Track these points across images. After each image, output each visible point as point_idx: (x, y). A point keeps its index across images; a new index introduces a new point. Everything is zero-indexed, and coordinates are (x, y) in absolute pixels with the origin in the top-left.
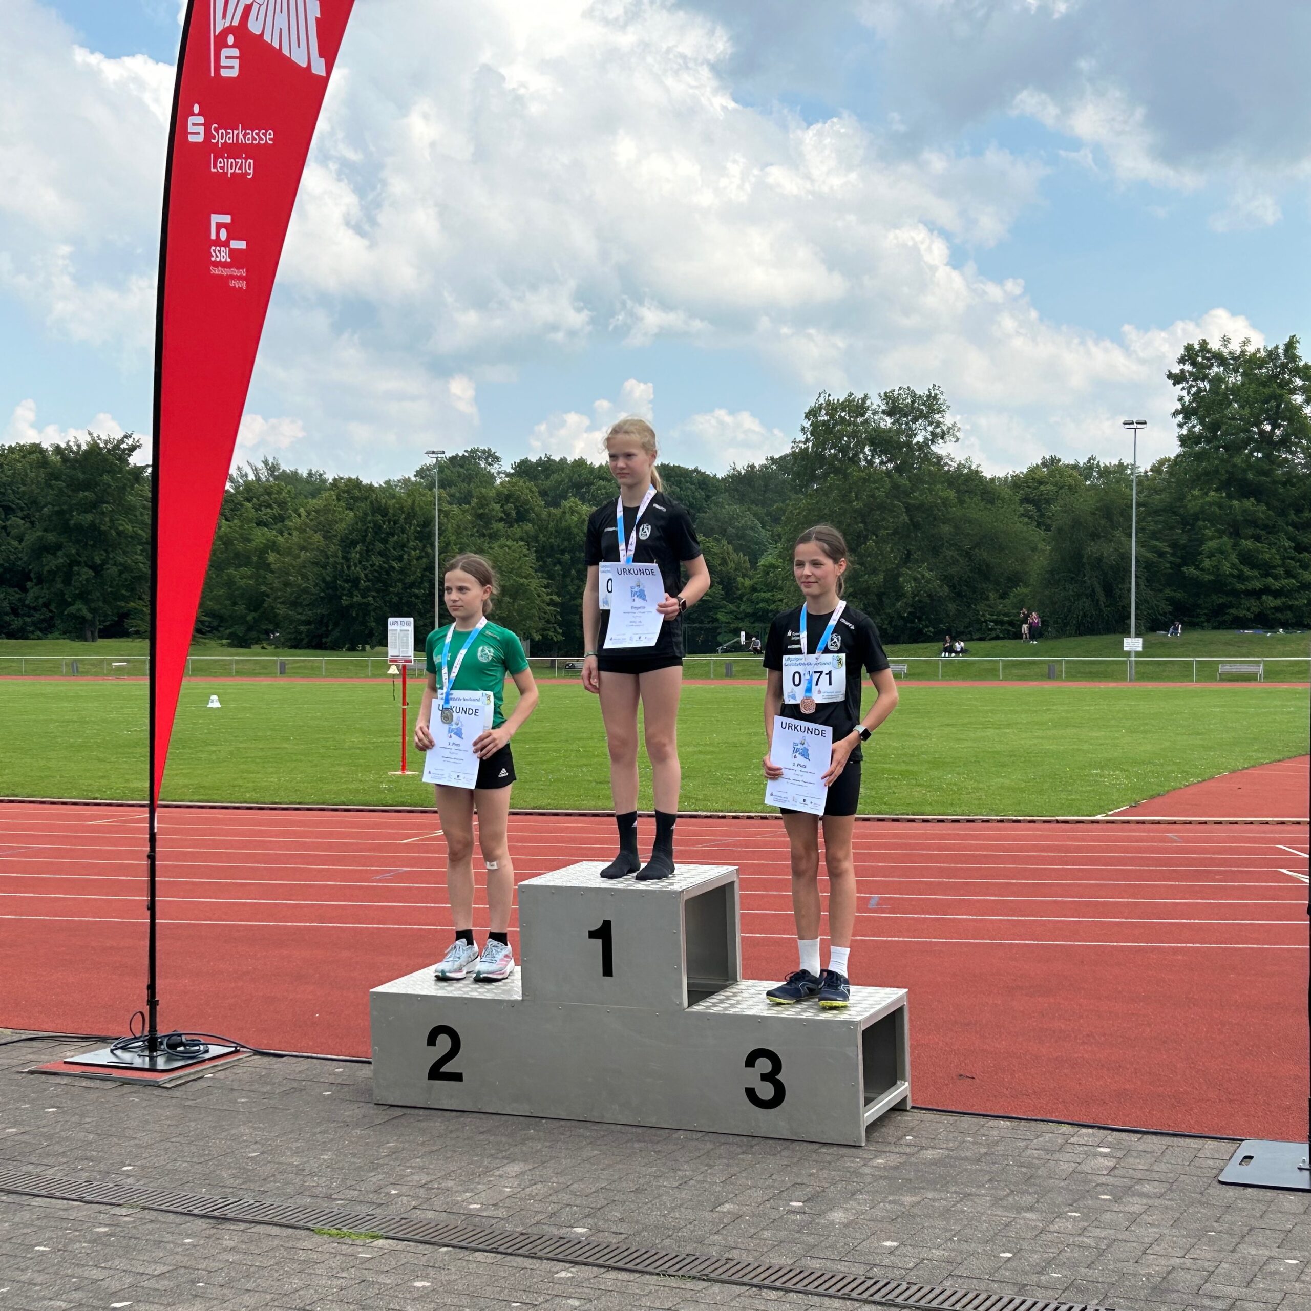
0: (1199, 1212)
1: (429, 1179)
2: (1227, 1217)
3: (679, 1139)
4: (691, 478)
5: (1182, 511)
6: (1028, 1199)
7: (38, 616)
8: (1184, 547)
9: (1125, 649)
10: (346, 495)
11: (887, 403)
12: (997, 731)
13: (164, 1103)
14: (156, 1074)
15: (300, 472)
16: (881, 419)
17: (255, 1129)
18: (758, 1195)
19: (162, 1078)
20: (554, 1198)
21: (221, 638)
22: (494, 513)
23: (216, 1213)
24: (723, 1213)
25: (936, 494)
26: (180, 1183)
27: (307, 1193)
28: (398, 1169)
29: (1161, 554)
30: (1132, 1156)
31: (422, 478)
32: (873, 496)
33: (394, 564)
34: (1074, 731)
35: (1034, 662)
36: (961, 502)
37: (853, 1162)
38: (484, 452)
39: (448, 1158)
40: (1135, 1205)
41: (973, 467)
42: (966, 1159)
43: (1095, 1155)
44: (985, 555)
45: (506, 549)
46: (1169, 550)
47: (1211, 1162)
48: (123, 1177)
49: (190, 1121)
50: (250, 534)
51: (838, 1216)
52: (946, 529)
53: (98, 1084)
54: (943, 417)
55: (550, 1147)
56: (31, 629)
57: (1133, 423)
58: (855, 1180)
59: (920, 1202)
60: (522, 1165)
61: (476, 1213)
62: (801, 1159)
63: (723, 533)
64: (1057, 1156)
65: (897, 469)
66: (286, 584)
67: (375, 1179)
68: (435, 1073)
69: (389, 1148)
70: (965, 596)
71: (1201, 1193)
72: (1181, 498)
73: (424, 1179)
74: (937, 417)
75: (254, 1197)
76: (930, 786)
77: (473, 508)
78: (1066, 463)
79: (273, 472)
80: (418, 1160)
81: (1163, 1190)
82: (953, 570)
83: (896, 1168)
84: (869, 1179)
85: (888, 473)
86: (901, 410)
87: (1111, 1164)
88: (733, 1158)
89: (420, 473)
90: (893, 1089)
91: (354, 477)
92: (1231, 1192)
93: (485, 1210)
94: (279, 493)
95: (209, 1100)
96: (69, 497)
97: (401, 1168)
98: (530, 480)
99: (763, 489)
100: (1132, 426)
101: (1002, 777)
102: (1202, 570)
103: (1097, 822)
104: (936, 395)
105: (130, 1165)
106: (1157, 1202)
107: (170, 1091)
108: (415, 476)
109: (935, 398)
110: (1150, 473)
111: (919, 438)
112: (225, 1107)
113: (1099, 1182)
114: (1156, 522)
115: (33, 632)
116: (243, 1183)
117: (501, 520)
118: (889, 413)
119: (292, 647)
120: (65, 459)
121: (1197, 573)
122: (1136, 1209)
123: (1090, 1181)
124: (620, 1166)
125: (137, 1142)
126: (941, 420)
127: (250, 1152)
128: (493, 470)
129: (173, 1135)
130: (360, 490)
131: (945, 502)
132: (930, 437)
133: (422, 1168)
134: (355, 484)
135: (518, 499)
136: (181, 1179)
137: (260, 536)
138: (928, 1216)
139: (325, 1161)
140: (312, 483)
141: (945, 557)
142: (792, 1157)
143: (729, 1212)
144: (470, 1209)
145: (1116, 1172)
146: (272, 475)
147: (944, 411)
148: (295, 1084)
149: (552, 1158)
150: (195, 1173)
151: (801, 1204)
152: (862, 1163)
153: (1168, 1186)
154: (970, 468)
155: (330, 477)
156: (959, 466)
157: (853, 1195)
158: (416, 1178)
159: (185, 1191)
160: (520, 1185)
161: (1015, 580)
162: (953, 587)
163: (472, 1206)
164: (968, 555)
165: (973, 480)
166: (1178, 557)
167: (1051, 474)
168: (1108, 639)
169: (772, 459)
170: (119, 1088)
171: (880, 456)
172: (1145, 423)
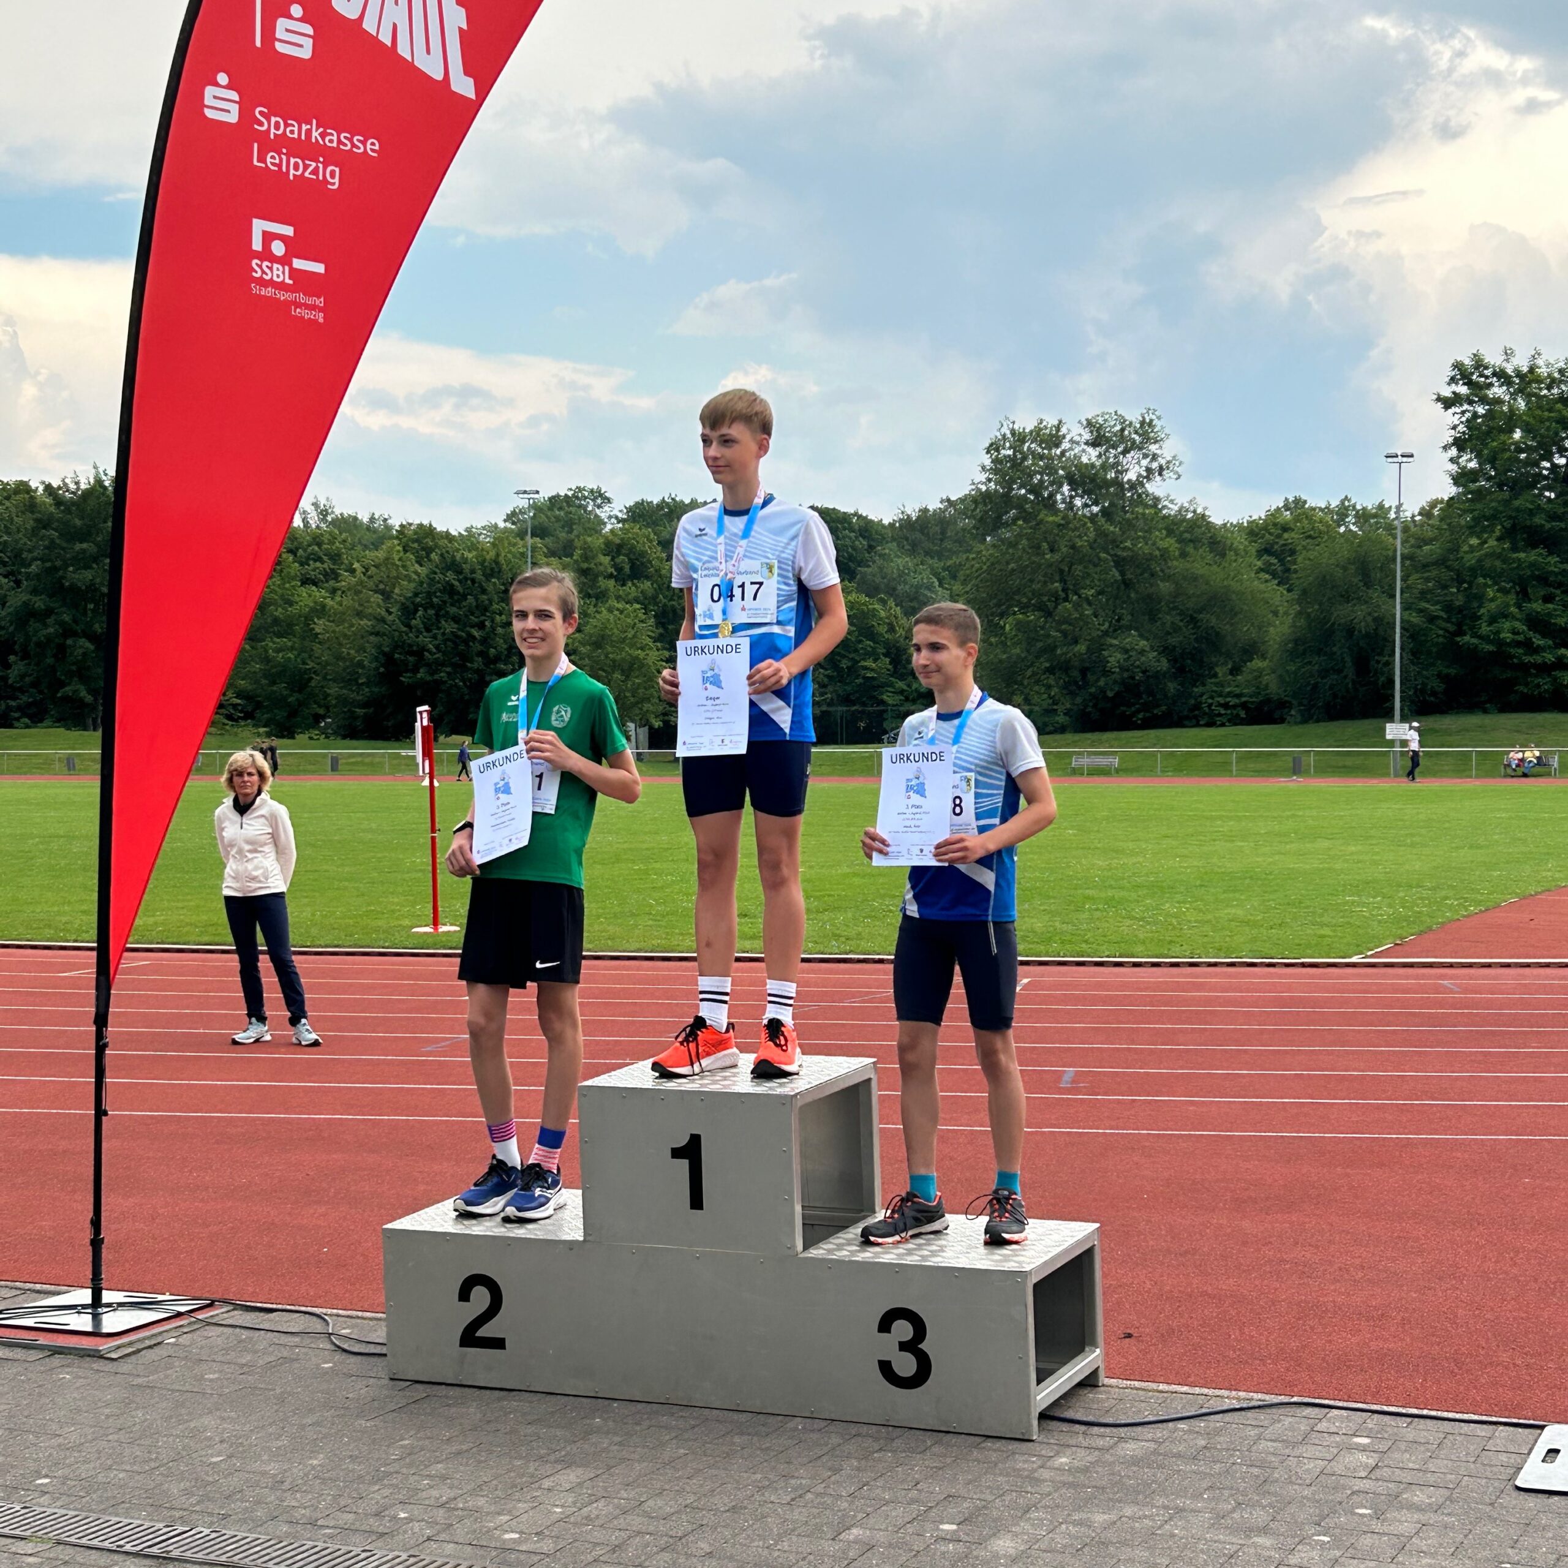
0: (1489, 1533)
1: (452, 1495)
2: (1526, 1541)
3: (796, 1429)
4: (850, 523)
5: (1456, 565)
6: (1260, 1516)
7: (24, 699)
8: (1460, 610)
9: (1388, 737)
10: (416, 545)
11: (1091, 432)
12: (1228, 845)
13: (103, 1381)
14: (98, 1339)
15: (360, 517)
16: (1084, 451)
17: (223, 1419)
18: (898, 1513)
19: (104, 1346)
20: (621, 1522)
21: (256, 726)
22: (601, 568)
23: (155, 1550)
24: (849, 1542)
25: (1154, 544)
26: (112, 1502)
27: (285, 1517)
28: (412, 1479)
29: (1432, 619)
30: (1399, 1449)
31: (513, 523)
32: (1073, 547)
33: (475, 633)
34: (1326, 844)
35: (1275, 753)
36: (1184, 555)
37: (1025, 1461)
38: (592, 491)
39: (480, 1462)
40: (1404, 1523)
41: (1199, 511)
42: (1179, 1456)
43: (1351, 1448)
44: (1214, 621)
45: (616, 612)
46: (1443, 614)
47: (1503, 1457)
48: (36, 1494)
49: (136, 1409)
50: (293, 595)
51: (1005, 1545)
52: (1165, 587)
53: (19, 1353)
54: (1161, 447)
55: (620, 1444)
56: (17, 715)
57: (1397, 456)
58: (1029, 1489)
59: (1115, 1523)
60: (580, 1471)
61: (512, 1546)
62: (957, 1458)
63: (892, 591)
64: (1301, 1450)
65: (1105, 512)
66: (339, 657)
67: (378, 1495)
68: (470, 1338)
69: (402, 1447)
70: (1190, 671)
71: (1492, 1504)
72: (1456, 549)
73: (446, 1494)
74: (1153, 448)
75: (212, 1523)
76: (1142, 919)
77: (576, 562)
78: (1313, 505)
79: (325, 516)
80: (440, 1466)
81: (1441, 1500)
82: (1173, 640)
83: (1085, 1470)
84: (1046, 1488)
85: (1093, 517)
86: (1108, 440)
87: (1371, 1462)
88: (866, 1458)
89: (511, 517)
90: (1079, 1358)
91: (426, 522)
92: (1532, 1501)
93: (526, 1540)
94: (331, 543)
95: (167, 1377)
96: (63, 549)
97: (416, 1478)
98: (648, 526)
99: (939, 537)
100: (1395, 460)
101: (1233, 906)
102: (1480, 637)
103: (1354, 965)
104: (1151, 421)
105: (46, 1476)
106: (1433, 1518)
107: (115, 1363)
108: (505, 521)
109: (1150, 424)
110: (1418, 518)
111: (1131, 476)
112: (188, 1387)
113: (1356, 1488)
114: (1428, 580)
115: (18, 719)
116: (198, 1503)
117: (611, 576)
118: (1094, 444)
119: (344, 737)
120: (59, 502)
121: (1475, 641)
122: (1407, 1528)
123: (1344, 1488)
124: (714, 1472)
125: (61, 1440)
126: (1158, 452)
127: (212, 1456)
128: (603, 514)
129: (111, 1431)
130: (433, 539)
131: (1165, 555)
132: (1145, 474)
133: (444, 1478)
134: (426, 533)
135: (632, 549)
136: (114, 1497)
137: (307, 597)
138: (1124, 1543)
139: (313, 1468)
140: (375, 531)
141: (1164, 624)
142: (945, 1456)
143: (855, 1542)
144: (505, 1541)
145: (1378, 1473)
146: (324, 520)
147: (1162, 440)
148: (285, 1354)
149: (623, 1460)
150: (134, 1488)
151: (954, 1527)
152: (1039, 1463)
153: (1447, 1493)
154: (1194, 511)
155: (396, 523)
156: (1180, 511)
157: (1027, 1511)
158: (435, 1493)
159: (117, 1515)
160: (575, 1503)
161: (1251, 651)
162: (1173, 661)
163: (507, 1536)
164: (1193, 620)
165: (1200, 527)
166: (1452, 623)
167: (1297, 519)
168: (1367, 725)
169: (948, 500)
170: (47, 1360)
171: (1082, 497)
172: (1412, 456)
